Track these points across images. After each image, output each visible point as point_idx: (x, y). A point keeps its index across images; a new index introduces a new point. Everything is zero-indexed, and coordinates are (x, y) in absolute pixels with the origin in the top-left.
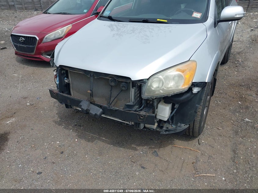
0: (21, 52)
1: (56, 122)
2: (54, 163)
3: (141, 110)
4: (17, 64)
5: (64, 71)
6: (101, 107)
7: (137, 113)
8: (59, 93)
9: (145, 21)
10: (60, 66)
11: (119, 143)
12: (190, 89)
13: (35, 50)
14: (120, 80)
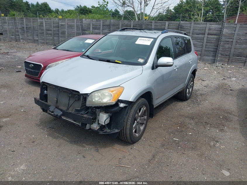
0: (29, 75)
1: (37, 125)
2: (25, 147)
3: (85, 114)
4: (25, 83)
5: (45, 86)
6: (61, 110)
7: (82, 115)
8: (39, 100)
9: (108, 61)
10: (42, 82)
11: (75, 142)
12: (117, 104)
13: (39, 74)
14: (74, 93)
